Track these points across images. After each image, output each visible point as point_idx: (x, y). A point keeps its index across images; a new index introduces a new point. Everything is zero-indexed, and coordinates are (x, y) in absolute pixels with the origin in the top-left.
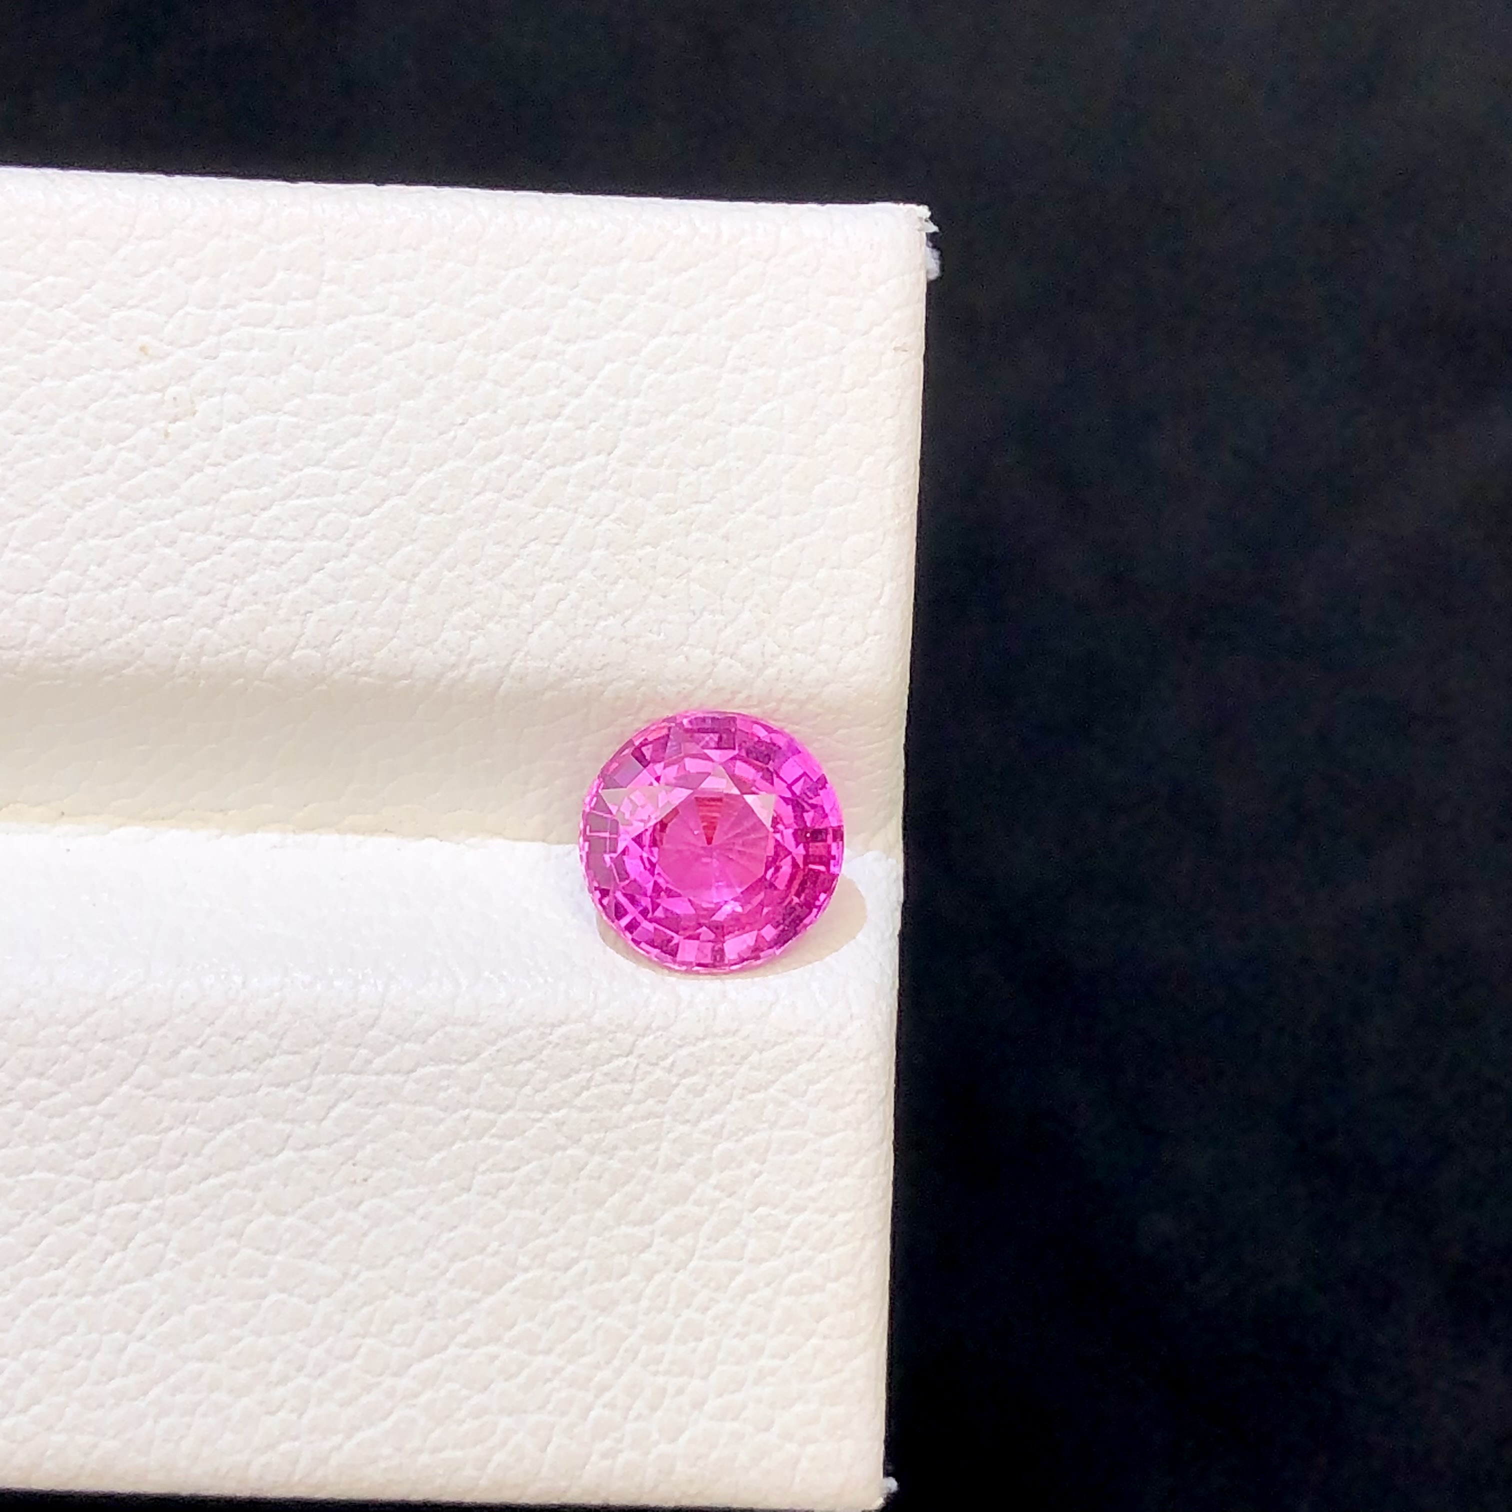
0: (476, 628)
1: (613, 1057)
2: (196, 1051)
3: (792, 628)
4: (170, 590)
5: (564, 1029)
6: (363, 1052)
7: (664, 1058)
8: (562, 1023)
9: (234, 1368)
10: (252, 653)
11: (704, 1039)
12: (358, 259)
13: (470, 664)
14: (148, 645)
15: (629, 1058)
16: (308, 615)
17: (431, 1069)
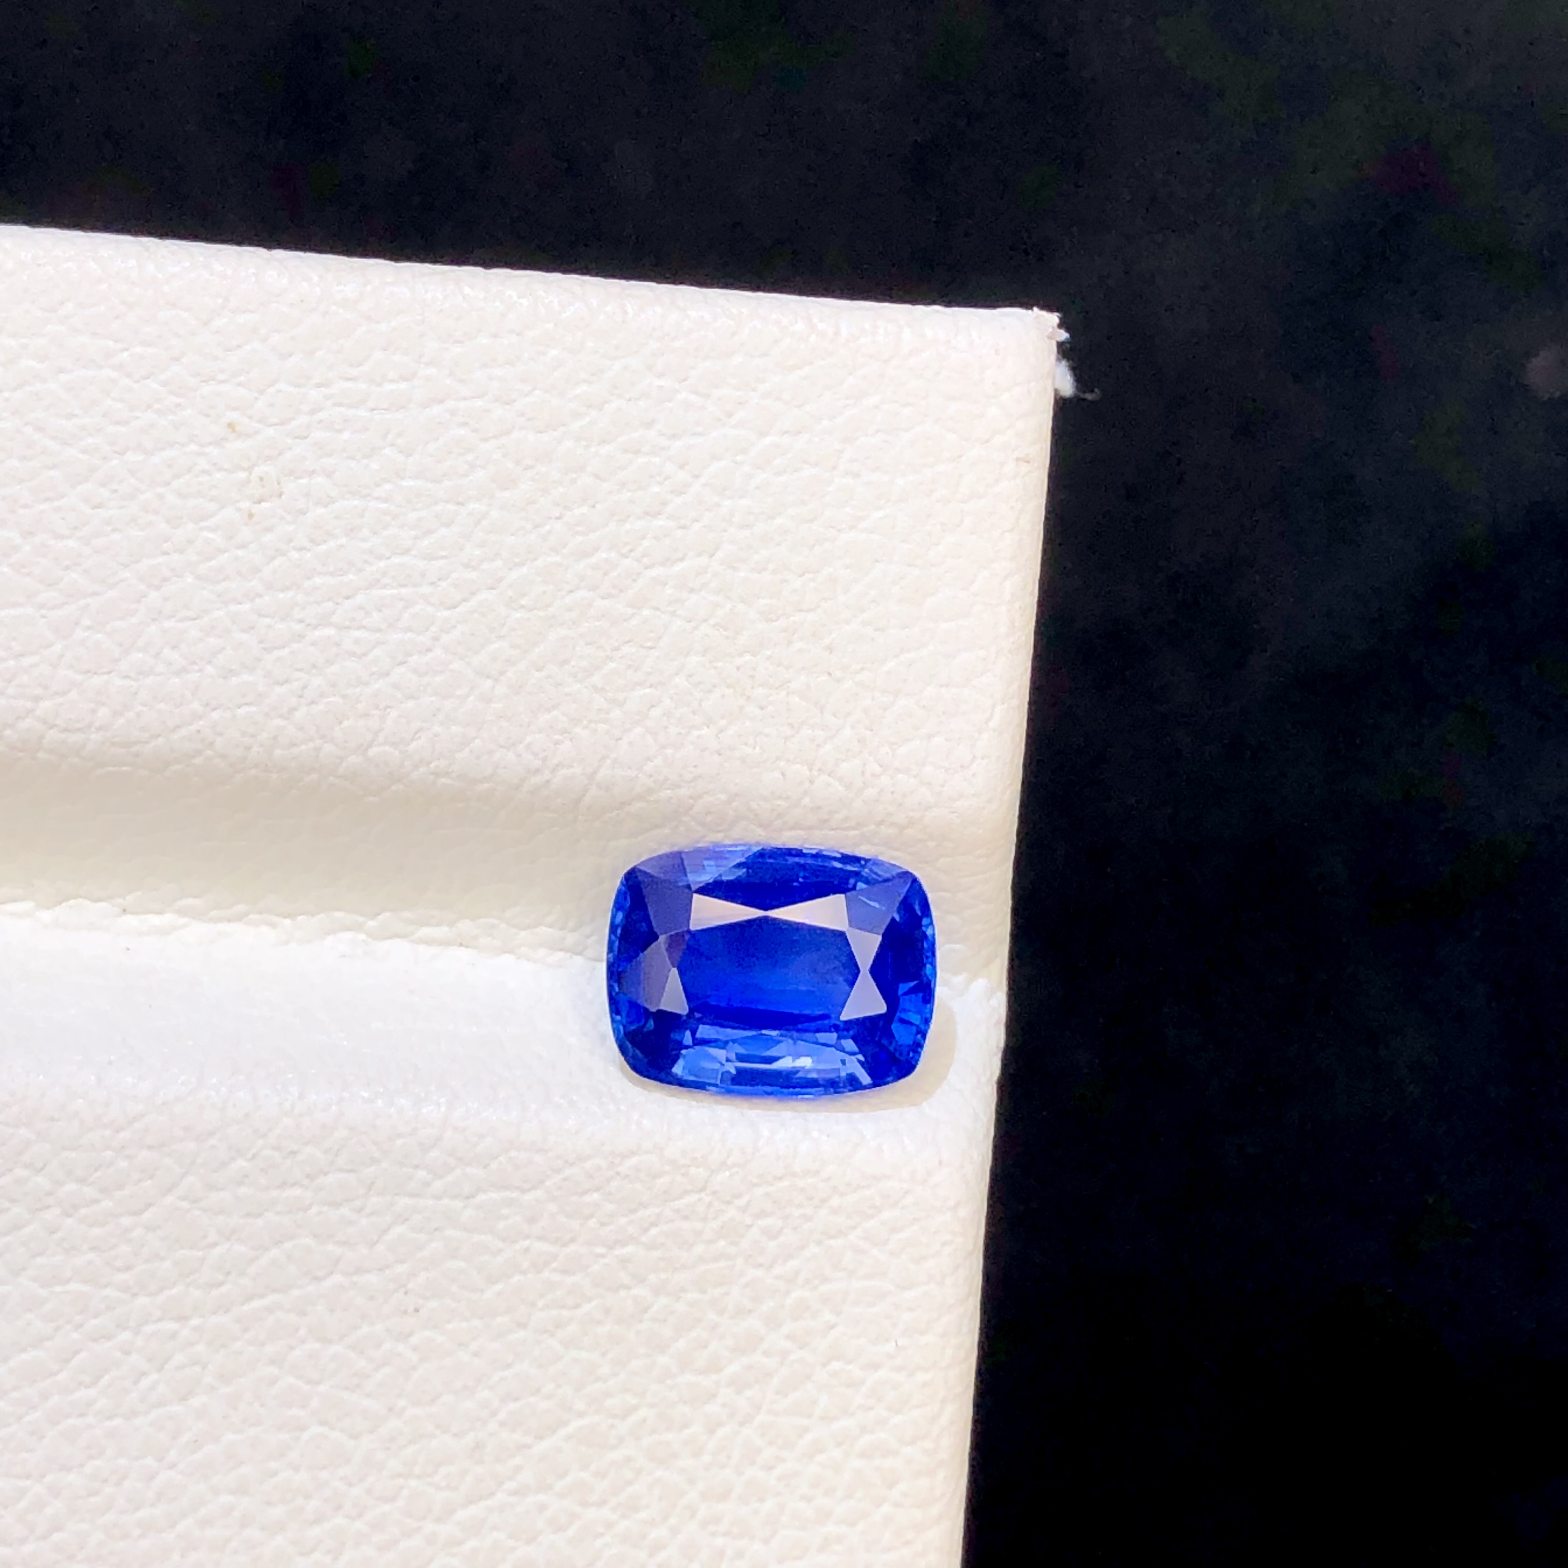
0: (564, 731)
1: (686, 1192)
2: (244, 1164)
3: (896, 746)
4: (246, 677)
5: (634, 1160)
6: (422, 1174)
7: (739, 1196)
8: (633, 1153)
9: (269, 1503)
10: (328, 748)
11: (781, 1179)
12: (459, 342)
13: (554, 770)
14: (221, 734)
15: (703, 1195)
16: (388, 710)
17: (494, 1195)
